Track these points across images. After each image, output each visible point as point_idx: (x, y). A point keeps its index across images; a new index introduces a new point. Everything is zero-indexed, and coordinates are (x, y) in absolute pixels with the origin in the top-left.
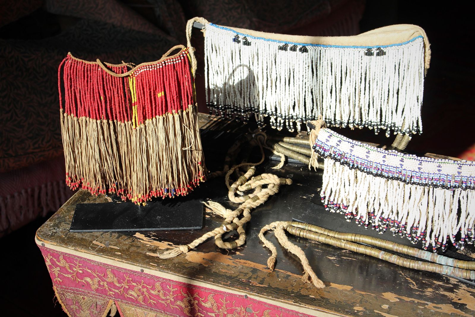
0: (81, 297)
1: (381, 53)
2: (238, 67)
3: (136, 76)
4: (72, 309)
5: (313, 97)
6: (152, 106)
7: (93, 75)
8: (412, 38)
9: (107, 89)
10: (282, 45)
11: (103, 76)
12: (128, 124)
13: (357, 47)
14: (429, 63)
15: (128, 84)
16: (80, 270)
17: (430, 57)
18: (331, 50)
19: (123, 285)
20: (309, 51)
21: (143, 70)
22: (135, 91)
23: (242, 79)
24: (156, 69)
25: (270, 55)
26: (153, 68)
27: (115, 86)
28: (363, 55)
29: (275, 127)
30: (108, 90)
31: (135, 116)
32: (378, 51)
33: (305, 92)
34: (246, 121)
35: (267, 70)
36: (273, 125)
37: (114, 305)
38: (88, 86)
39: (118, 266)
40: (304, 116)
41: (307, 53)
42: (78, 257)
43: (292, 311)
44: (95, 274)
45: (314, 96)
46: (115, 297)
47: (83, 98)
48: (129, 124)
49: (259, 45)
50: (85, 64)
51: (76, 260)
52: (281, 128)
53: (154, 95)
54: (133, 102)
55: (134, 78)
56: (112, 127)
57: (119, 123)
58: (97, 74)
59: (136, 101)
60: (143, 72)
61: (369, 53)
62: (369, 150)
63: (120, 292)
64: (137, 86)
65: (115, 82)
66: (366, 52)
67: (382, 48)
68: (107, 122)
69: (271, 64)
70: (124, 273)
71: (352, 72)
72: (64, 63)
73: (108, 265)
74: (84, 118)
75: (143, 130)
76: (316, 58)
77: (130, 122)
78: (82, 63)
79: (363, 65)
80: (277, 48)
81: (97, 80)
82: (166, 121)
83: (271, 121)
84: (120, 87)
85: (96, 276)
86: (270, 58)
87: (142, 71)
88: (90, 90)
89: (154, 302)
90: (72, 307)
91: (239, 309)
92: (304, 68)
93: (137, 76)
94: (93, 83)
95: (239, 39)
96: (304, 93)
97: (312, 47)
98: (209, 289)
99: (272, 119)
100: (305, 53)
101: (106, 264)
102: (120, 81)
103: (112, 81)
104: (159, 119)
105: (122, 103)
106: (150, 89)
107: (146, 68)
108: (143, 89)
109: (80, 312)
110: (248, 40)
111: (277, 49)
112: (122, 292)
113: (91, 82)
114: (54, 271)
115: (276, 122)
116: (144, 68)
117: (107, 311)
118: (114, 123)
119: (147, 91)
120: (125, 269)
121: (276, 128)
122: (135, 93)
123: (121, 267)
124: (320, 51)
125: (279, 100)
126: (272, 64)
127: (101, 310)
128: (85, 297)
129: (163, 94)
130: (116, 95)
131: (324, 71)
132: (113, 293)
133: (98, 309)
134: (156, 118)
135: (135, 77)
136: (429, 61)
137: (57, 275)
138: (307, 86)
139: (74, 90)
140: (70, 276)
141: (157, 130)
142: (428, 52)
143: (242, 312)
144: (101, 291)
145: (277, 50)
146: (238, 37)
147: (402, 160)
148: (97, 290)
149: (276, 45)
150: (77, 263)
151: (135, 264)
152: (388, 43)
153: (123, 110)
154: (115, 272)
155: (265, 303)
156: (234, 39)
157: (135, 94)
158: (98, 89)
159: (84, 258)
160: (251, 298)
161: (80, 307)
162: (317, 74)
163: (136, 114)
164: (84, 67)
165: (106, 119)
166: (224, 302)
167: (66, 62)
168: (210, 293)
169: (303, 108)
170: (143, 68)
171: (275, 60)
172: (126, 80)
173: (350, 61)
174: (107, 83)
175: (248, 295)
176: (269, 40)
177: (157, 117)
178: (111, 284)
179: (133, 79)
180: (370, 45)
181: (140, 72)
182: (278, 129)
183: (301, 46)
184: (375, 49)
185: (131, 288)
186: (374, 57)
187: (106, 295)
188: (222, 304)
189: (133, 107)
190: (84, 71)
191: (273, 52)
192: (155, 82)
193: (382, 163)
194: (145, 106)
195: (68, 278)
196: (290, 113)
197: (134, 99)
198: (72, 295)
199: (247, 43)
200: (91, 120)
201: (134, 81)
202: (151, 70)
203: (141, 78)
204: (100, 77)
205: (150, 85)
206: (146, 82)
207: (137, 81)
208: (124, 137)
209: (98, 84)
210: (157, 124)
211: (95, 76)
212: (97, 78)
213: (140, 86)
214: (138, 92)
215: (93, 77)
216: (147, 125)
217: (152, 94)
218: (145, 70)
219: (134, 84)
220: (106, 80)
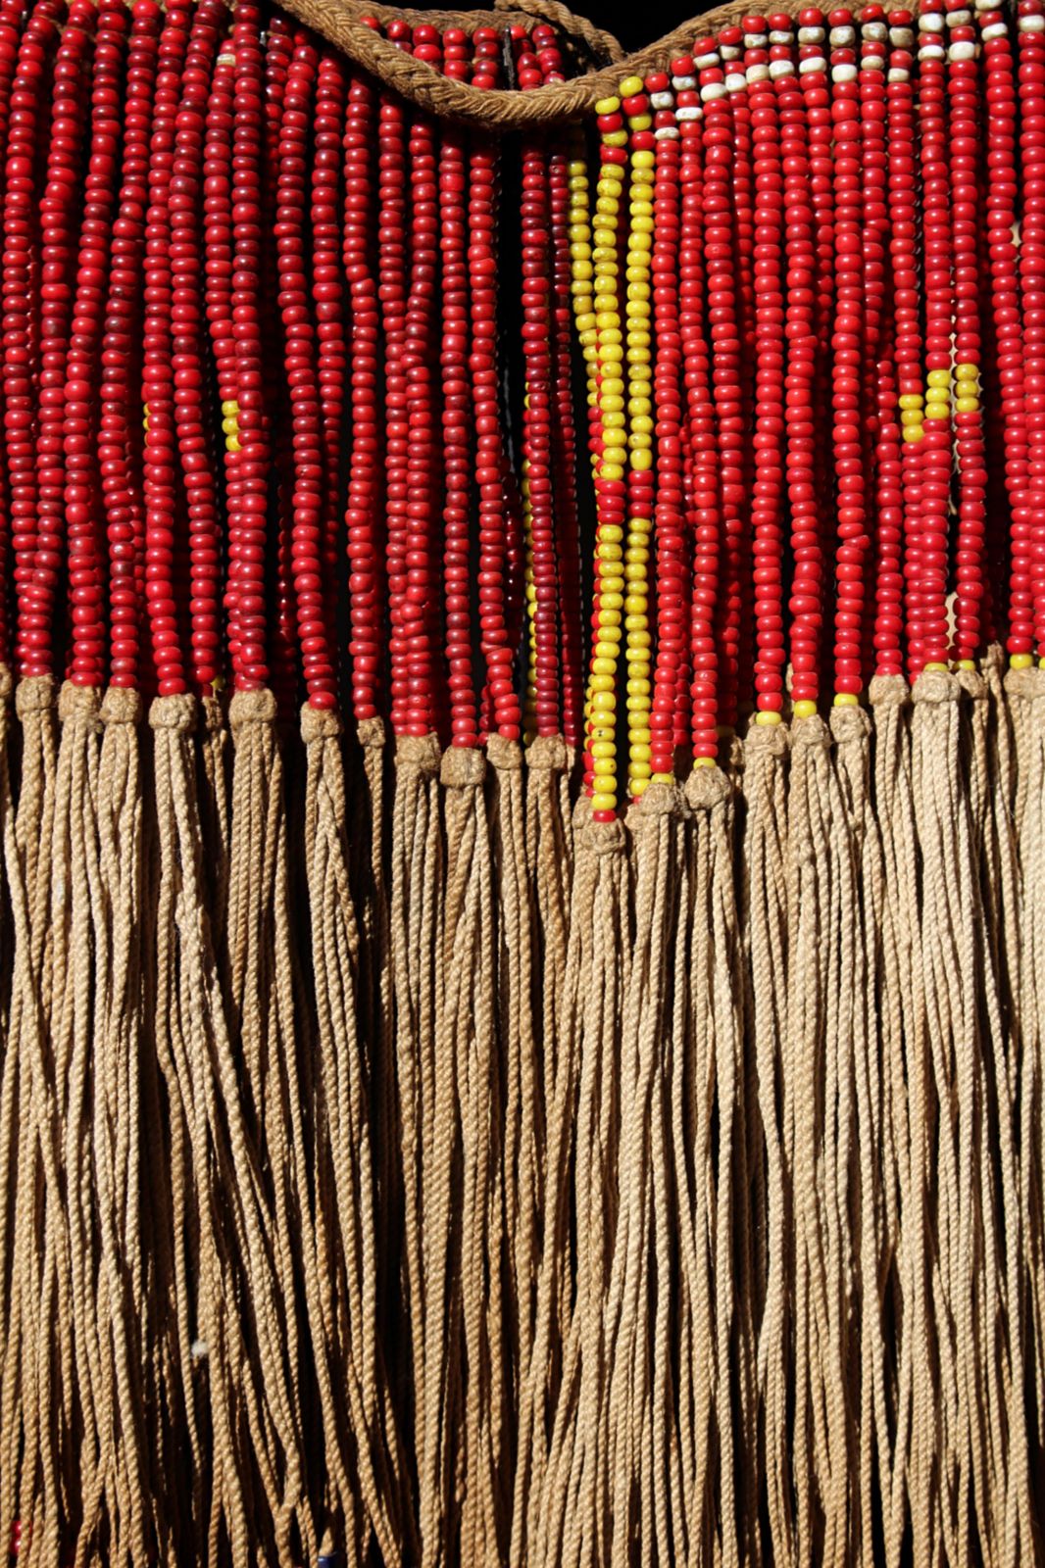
3: (665, 133)
6: (827, 538)
9: (309, 303)
11: (264, 135)
12: (524, 769)
15: (556, 261)
21: (755, 73)
22: (638, 338)
24: (897, 74)
26: (871, 61)
27: (406, 263)
30: (311, 318)
31: (622, 662)
38: (69, 275)
48: (538, 778)
53: (865, 403)
54: (609, 472)
55: (641, 159)
56: (325, 797)
57: (413, 750)
58: (202, 109)
59: (641, 460)
60: (746, 93)
64: (676, 267)
65: (406, 217)
68: (269, 710)
75: (713, 837)
77: (547, 752)
81: (198, 176)
84: (466, 288)
87: (734, 82)
88: (99, 315)
93: (677, 146)
94: (141, 221)
102: (464, 198)
103: (373, 205)
104: (906, 711)
105: (472, 489)
106: (821, 321)
107: (794, 53)
108: (742, 311)
113: (111, 213)
116: (766, 55)
118: (352, 753)
119: (784, 344)
122: (637, 354)
129: (966, 405)
130: (406, 391)
134: (867, 706)
135: (652, 146)
141: (870, 850)
153: (471, 589)
157: (639, 372)
158: (199, 302)
163: (638, 637)
164: (49, 43)
165: (265, 681)
170: (752, 40)
172: (545, 187)
174: (305, 227)
177: (885, 687)
179: (627, 183)
181: (710, 92)
189: (608, 532)
190: (42, 85)
192: (886, 236)
194: (748, 533)
197: (625, 440)
200: (75, 699)
201: (639, 208)
202: (843, 73)
203: (728, 163)
204: (229, 139)
205: (821, 271)
206: (781, 224)
207: (678, 208)
208: (463, 934)
209: (198, 226)
210: (882, 773)
211: (172, 131)
212: (199, 159)
213: (704, 277)
214: (679, 345)
215: (146, 156)
216: (753, 792)
217: (844, 380)
218: (780, 68)
219: (638, 241)
220: (305, 186)
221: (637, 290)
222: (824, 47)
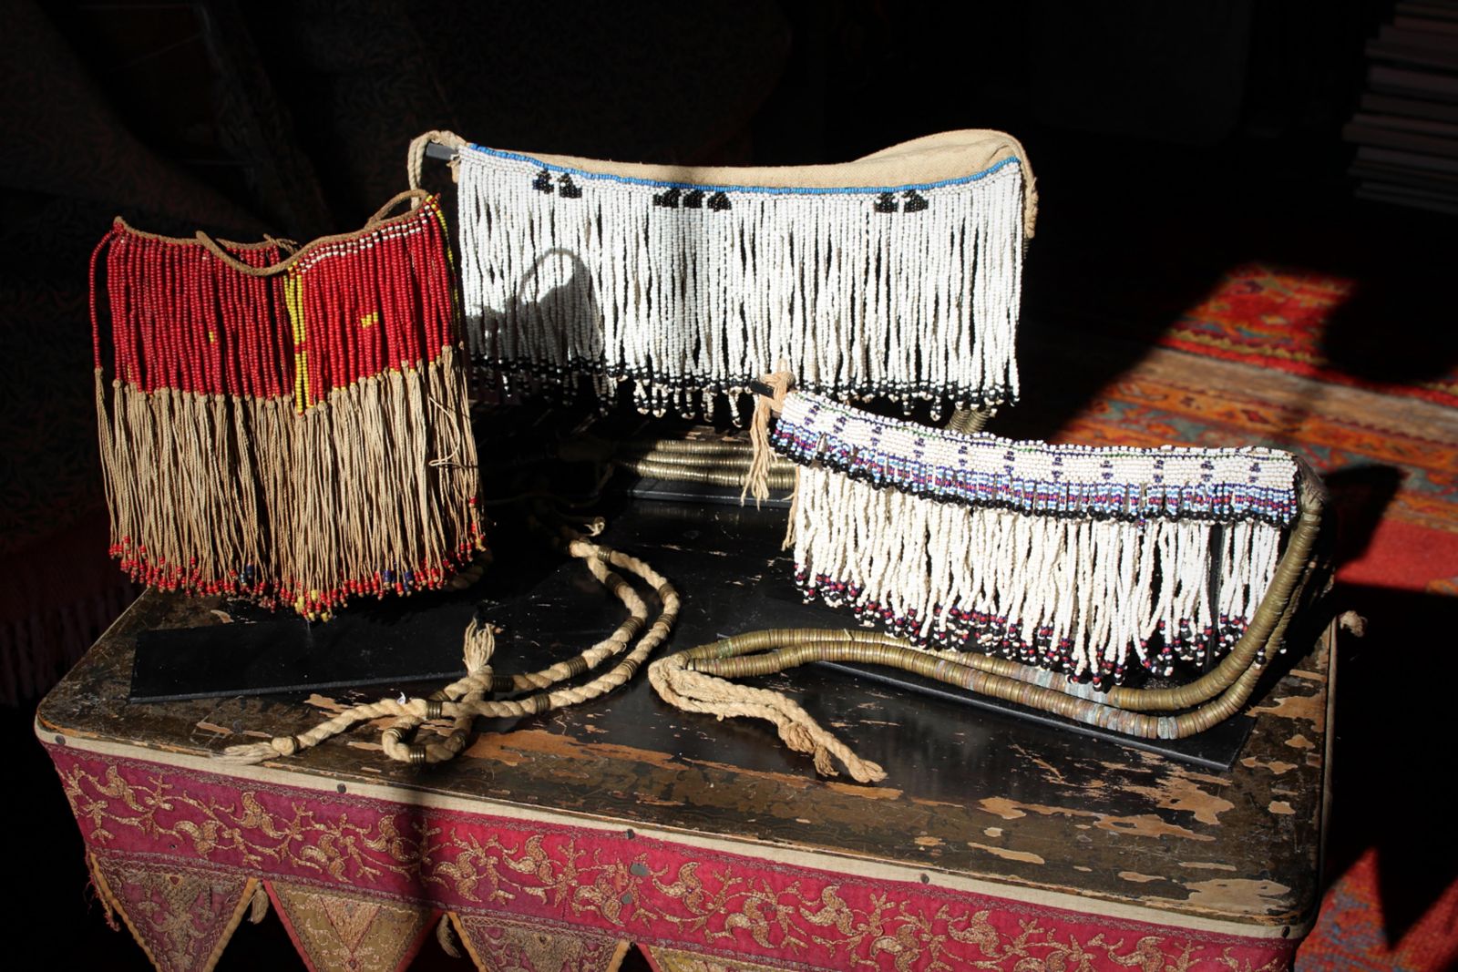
0: (168, 876)
1: (916, 204)
2: (547, 254)
3: (304, 271)
4: (141, 913)
5: (745, 325)
6: (346, 352)
7: (188, 275)
8: (992, 163)
9: (227, 309)
10: (661, 191)
11: (214, 276)
12: (283, 402)
13: (856, 191)
14: (1032, 225)
15: (282, 297)
16: (165, 802)
17: (1036, 209)
18: (790, 201)
19: (287, 831)
20: (734, 204)
21: (323, 256)
22: (301, 314)
23: (559, 284)
24: (355, 252)
25: (633, 220)
26: (349, 251)
27: (248, 301)
28: (871, 211)
29: (647, 411)
30: (228, 313)
31: (302, 381)
32: (908, 199)
33: (725, 312)
34: (569, 397)
35: (625, 259)
36: (642, 405)
37: (260, 892)
38: (174, 305)
39: (275, 780)
40: (722, 377)
41: (728, 212)
42: (162, 766)
43: (755, 859)
44: (209, 808)
45: (748, 323)
46: (263, 870)
47: (162, 338)
48: (286, 404)
49: (602, 195)
50: (165, 245)
51: (156, 776)
52: (663, 411)
53: (353, 321)
54: (297, 343)
55: (299, 277)
56: (239, 413)
57: (259, 401)
58: (200, 271)
59: (303, 339)
60: (321, 260)
61: (886, 205)
62: (922, 436)
63: (279, 853)
64: (308, 299)
65: (247, 291)
66: (879, 202)
67: (918, 192)
68: (223, 399)
69: (634, 244)
70: (292, 799)
71: (844, 255)
72: (107, 246)
73: (246, 781)
74: (164, 391)
75: (324, 417)
76: (752, 222)
77: (287, 399)
78: (158, 242)
79: (870, 237)
80: (651, 199)
81: (200, 286)
82: (384, 390)
83: (636, 394)
84: (262, 305)
85: (210, 814)
86: (634, 227)
87: (319, 258)
88: (182, 314)
89: (374, 871)
90: (140, 906)
91: (610, 869)
92: (722, 249)
93: (307, 273)
94: (189, 295)
95: (551, 182)
96: (722, 316)
97: (741, 195)
98: (528, 823)
99: (639, 391)
100: (722, 211)
101: (241, 779)
102: (260, 287)
103: (239, 290)
104: (366, 385)
105: (267, 346)
106: (341, 307)
107: (332, 250)
108: (324, 306)
109: (164, 919)
110: (575, 183)
111: (650, 203)
112: (283, 853)
113: (182, 292)
114: (90, 812)
115: (650, 397)
116: (325, 252)
117: (240, 910)
118: (244, 403)
119: (333, 313)
120: (296, 789)
121: (651, 413)
122: (301, 317)
123: (284, 782)
124: (763, 203)
125: (657, 338)
126: (637, 242)
127: (223, 908)
128: (179, 876)
129: (376, 320)
130: (250, 327)
131: (771, 255)
132: (259, 858)
133: (217, 906)
134: (358, 384)
135: (301, 274)
136: (1034, 219)
137: (98, 821)
138: (728, 297)
139: (136, 317)
140: (135, 822)
141: (360, 415)
142: (1032, 197)
143: (619, 878)
144: (226, 857)
145: (651, 207)
146: (548, 177)
147: (1010, 457)
148: (213, 854)
149: (648, 193)
150: (159, 783)
151: (322, 772)
152: (932, 178)
153: (268, 366)
154: (267, 798)
155: (683, 847)
156: (538, 181)
157: (302, 321)
158: (203, 312)
159: (178, 768)
160: (643, 837)
161: (164, 905)
162: (754, 265)
163: (305, 375)
164: (164, 253)
165: (222, 393)
166: (571, 854)
167: (113, 243)
168: (532, 833)
169: (721, 354)
170: (322, 249)
171: (646, 232)
172: (278, 283)
173: (838, 228)
174: (225, 294)
175: (636, 830)
176: (628, 181)
177: (361, 380)
178: (254, 834)
179: (296, 282)
180: (887, 183)
181: (313, 261)
182: (656, 413)
183: (713, 194)
184: (902, 193)
185: (312, 838)
186: (898, 215)
187: (239, 865)
188: (564, 860)
189: (297, 356)
190: (163, 264)
191: (639, 211)
192: (355, 287)
193: (957, 467)
194: (328, 352)
195: (131, 827)
196: (687, 371)
197: (299, 335)
198: (143, 874)
199: (571, 191)
200: (186, 395)
201: (299, 287)
202: (343, 254)
203: (318, 277)
204: (206, 277)
205: (341, 297)
206: (331, 288)
207: (307, 285)
208: (274, 437)
209: (201, 297)
210: (362, 398)
211: (194, 276)
212: (200, 282)
213: (314, 300)
214: (310, 315)
215: (188, 281)
216: (334, 405)
217: (347, 319)
218: (329, 254)
219: (299, 293)
220: (224, 285)
221: (300, 304)
222: (338, 249)
